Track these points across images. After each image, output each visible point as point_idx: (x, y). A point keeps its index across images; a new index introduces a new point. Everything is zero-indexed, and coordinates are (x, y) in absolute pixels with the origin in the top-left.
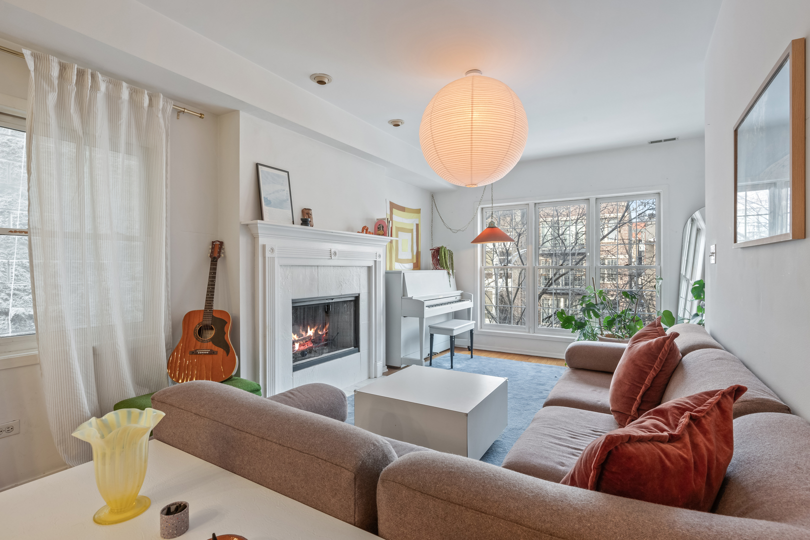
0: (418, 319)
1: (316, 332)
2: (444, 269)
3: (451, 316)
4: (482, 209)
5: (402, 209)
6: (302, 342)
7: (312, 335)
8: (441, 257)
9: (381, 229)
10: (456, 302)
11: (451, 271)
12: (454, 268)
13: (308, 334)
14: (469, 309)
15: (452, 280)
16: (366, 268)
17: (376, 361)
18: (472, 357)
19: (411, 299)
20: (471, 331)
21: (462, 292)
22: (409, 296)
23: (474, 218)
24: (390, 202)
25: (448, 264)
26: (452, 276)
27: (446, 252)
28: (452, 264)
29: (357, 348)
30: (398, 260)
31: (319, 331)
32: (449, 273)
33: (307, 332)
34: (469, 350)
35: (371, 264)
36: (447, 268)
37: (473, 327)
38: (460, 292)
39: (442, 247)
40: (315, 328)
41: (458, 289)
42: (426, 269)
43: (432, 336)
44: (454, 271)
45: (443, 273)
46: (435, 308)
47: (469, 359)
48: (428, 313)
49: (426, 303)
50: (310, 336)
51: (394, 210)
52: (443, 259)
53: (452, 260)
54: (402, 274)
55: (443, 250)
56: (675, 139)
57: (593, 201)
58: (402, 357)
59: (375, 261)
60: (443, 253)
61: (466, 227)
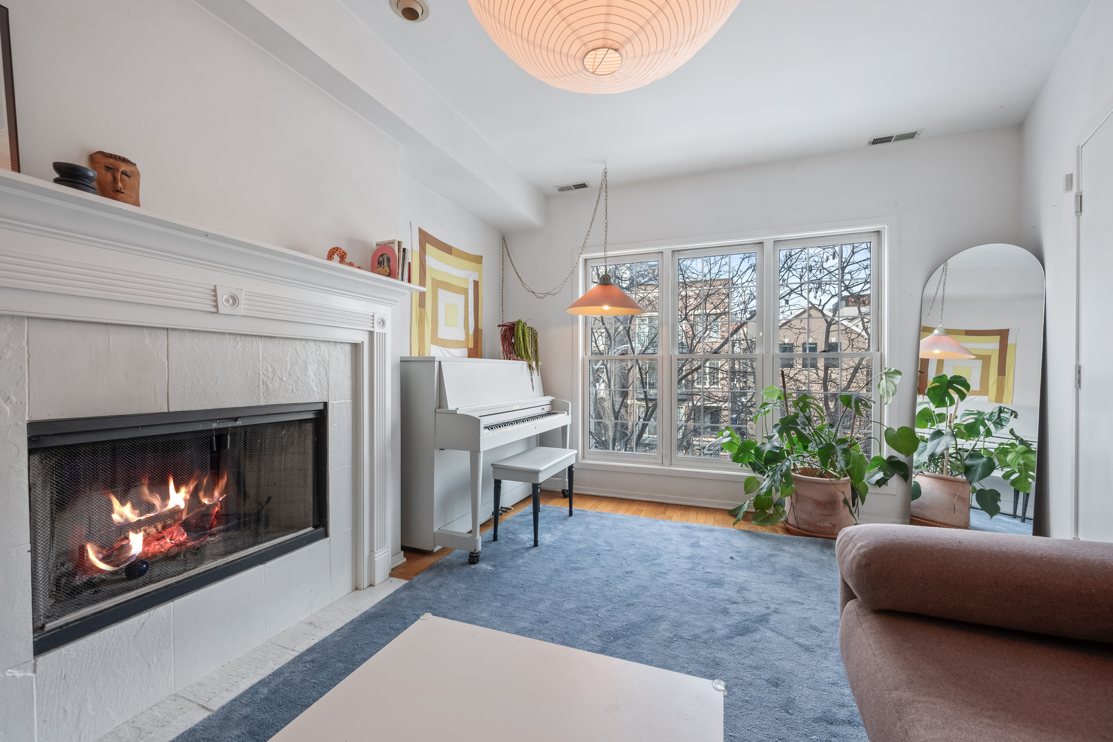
0: (467, 453)
1: (194, 495)
2: (522, 359)
3: (534, 442)
4: (586, 260)
5: (448, 249)
6: (152, 530)
7: (182, 506)
8: (517, 338)
9: (386, 263)
10: (542, 416)
11: (534, 363)
12: (540, 359)
13: (171, 504)
14: (564, 428)
15: (536, 377)
16: (348, 348)
17: (372, 551)
18: (571, 514)
19: (454, 413)
20: (570, 468)
21: (553, 398)
22: (451, 407)
23: (574, 271)
24: (420, 230)
25: (529, 351)
26: (535, 372)
27: (526, 331)
28: (536, 351)
29: (321, 529)
30: (436, 341)
31: (201, 494)
32: (530, 366)
33: (165, 497)
34: (565, 496)
35: (361, 337)
36: (528, 357)
37: (572, 461)
38: (549, 399)
39: (519, 322)
40: (192, 487)
41: (545, 394)
42: (493, 357)
43: (498, 484)
44: (540, 363)
45: (520, 366)
46: (503, 429)
47: (565, 519)
48: (488, 441)
49: (485, 422)
50: (176, 511)
51: (429, 247)
52: (520, 341)
53: (536, 346)
54: (436, 364)
55: (520, 326)
56: (911, 136)
57: (768, 247)
58: (435, 530)
59: (371, 333)
60: (520, 332)
61: (559, 288)
